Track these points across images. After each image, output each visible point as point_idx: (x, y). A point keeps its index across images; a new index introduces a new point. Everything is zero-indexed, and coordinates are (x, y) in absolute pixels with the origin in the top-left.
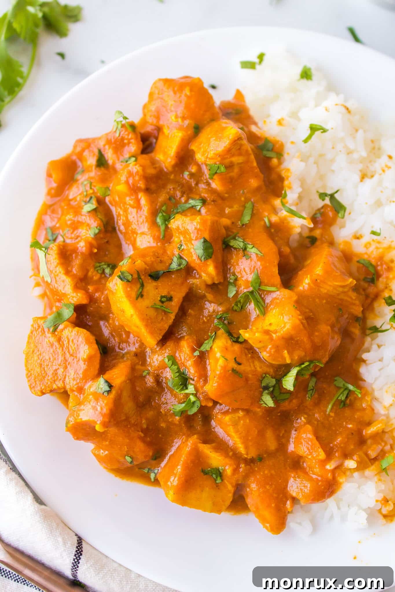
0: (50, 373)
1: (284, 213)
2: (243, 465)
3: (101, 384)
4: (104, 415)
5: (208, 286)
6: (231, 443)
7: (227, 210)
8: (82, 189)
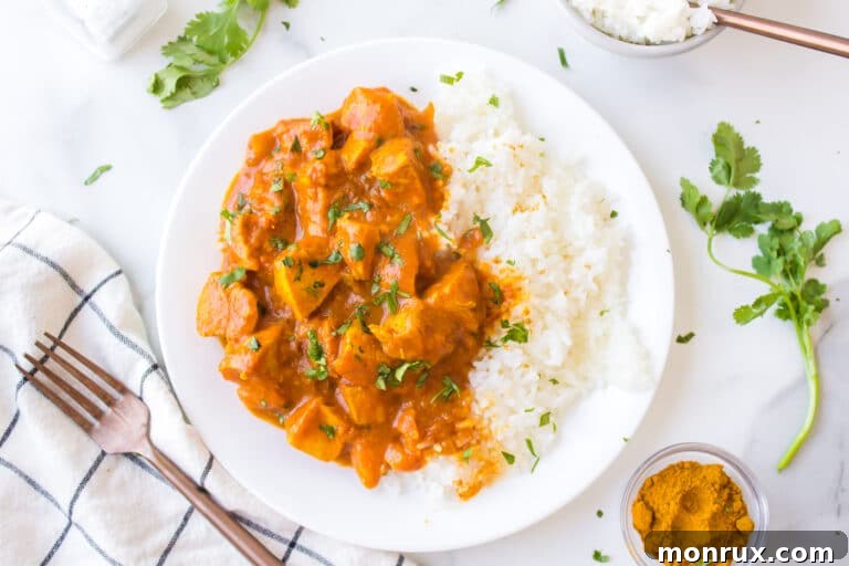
0: (216, 320)
1: (435, 231)
2: (352, 429)
3: (251, 342)
4: (248, 368)
5: (355, 280)
6: (347, 410)
7: (389, 219)
8: (275, 166)
